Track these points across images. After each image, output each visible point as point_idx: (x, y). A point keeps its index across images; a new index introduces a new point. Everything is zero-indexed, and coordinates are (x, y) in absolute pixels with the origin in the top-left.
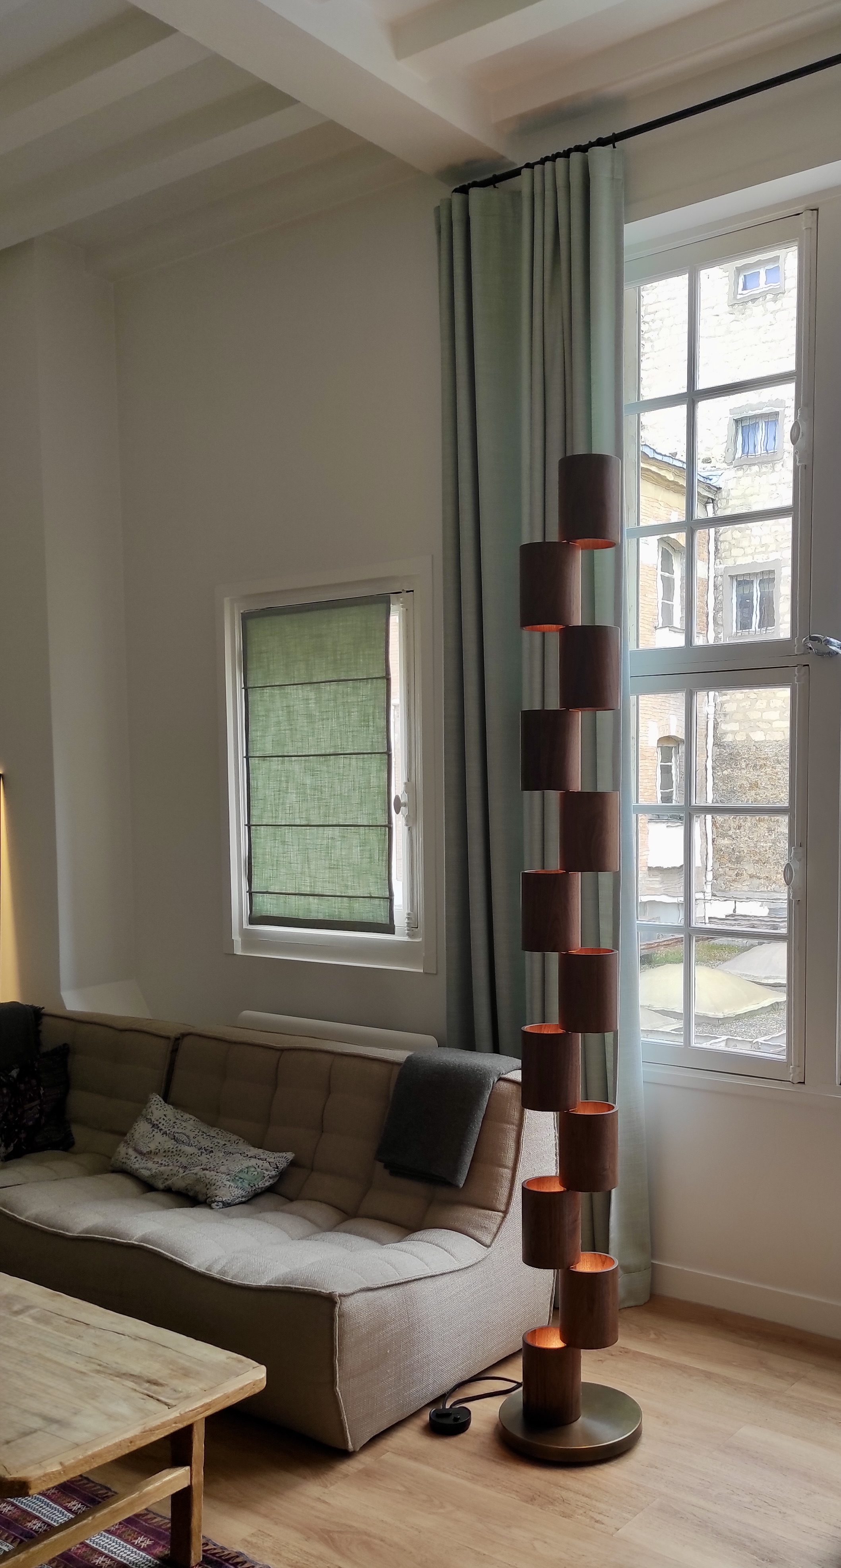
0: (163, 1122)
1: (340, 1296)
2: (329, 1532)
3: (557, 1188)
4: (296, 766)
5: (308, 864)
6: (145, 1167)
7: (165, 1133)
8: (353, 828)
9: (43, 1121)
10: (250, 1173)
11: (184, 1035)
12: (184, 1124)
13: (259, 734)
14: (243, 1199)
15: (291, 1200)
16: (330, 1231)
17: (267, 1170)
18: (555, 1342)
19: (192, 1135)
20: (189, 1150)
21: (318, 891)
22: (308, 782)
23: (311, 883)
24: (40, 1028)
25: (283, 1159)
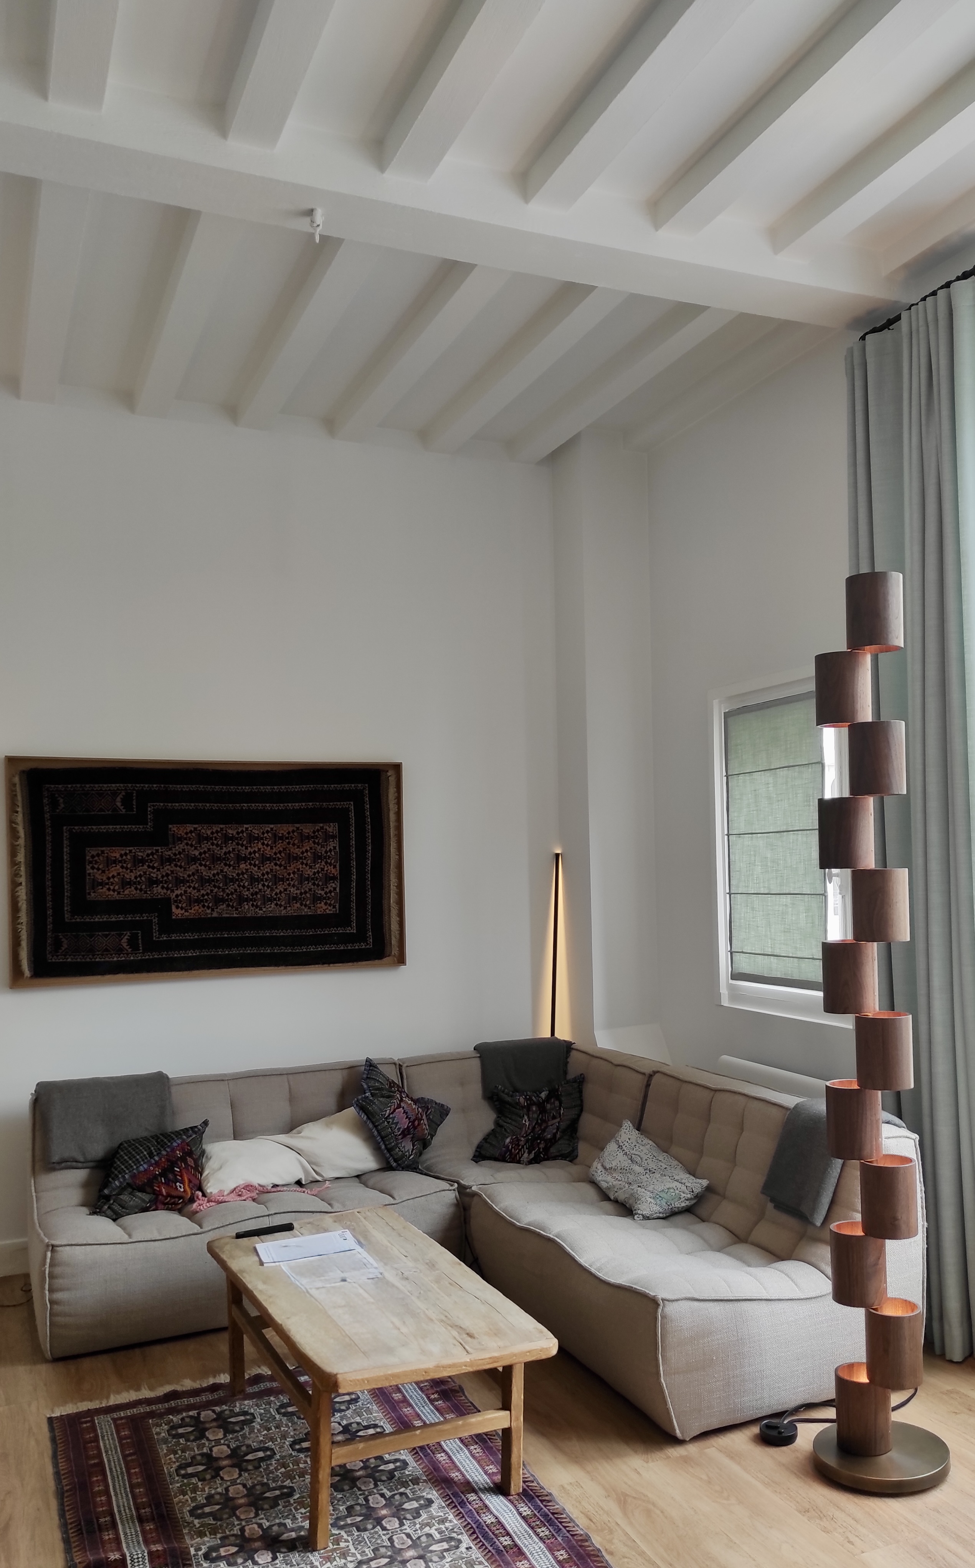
0: (627, 1144)
1: (663, 1300)
2: (627, 1495)
3: (860, 1233)
4: (760, 841)
5: (770, 928)
6: (604, 1179)
7: (626, 1154)
8: (800, 896)
9: (558, 1136)
10: (669, 1194)
11: (655, 1072)
12: (642, 1148)
13: (736, 814)
14: (661, 1215)
15: (703, 1221)
16: (719, 1251)
17: (684, 1193)
18: (863, 1378)
19: (645, 1157)
20: (637, 1169)
21: (777, 952)
22: (769, 856)
23: (771, 944)
24: (568, 1060)
25: (699, 1185)
